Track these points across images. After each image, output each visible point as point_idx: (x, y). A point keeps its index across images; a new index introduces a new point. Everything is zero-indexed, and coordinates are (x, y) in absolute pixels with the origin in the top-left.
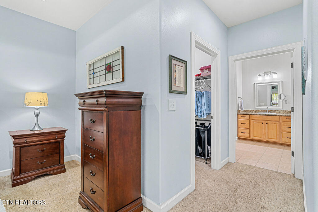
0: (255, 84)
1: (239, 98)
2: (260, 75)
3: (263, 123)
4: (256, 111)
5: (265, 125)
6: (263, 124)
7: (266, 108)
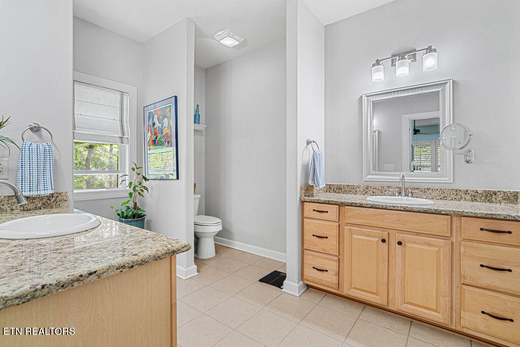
0: (365, 99)
1: (308, 143)
2: (378, 62)
3: (384, 241)
4: (367, 190)
5: (392, 247)
6: (385, 245)
7: (398, 178)
